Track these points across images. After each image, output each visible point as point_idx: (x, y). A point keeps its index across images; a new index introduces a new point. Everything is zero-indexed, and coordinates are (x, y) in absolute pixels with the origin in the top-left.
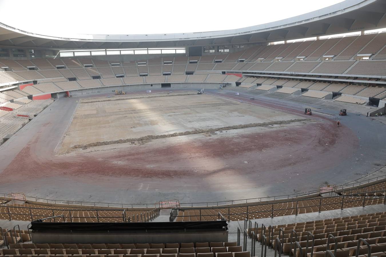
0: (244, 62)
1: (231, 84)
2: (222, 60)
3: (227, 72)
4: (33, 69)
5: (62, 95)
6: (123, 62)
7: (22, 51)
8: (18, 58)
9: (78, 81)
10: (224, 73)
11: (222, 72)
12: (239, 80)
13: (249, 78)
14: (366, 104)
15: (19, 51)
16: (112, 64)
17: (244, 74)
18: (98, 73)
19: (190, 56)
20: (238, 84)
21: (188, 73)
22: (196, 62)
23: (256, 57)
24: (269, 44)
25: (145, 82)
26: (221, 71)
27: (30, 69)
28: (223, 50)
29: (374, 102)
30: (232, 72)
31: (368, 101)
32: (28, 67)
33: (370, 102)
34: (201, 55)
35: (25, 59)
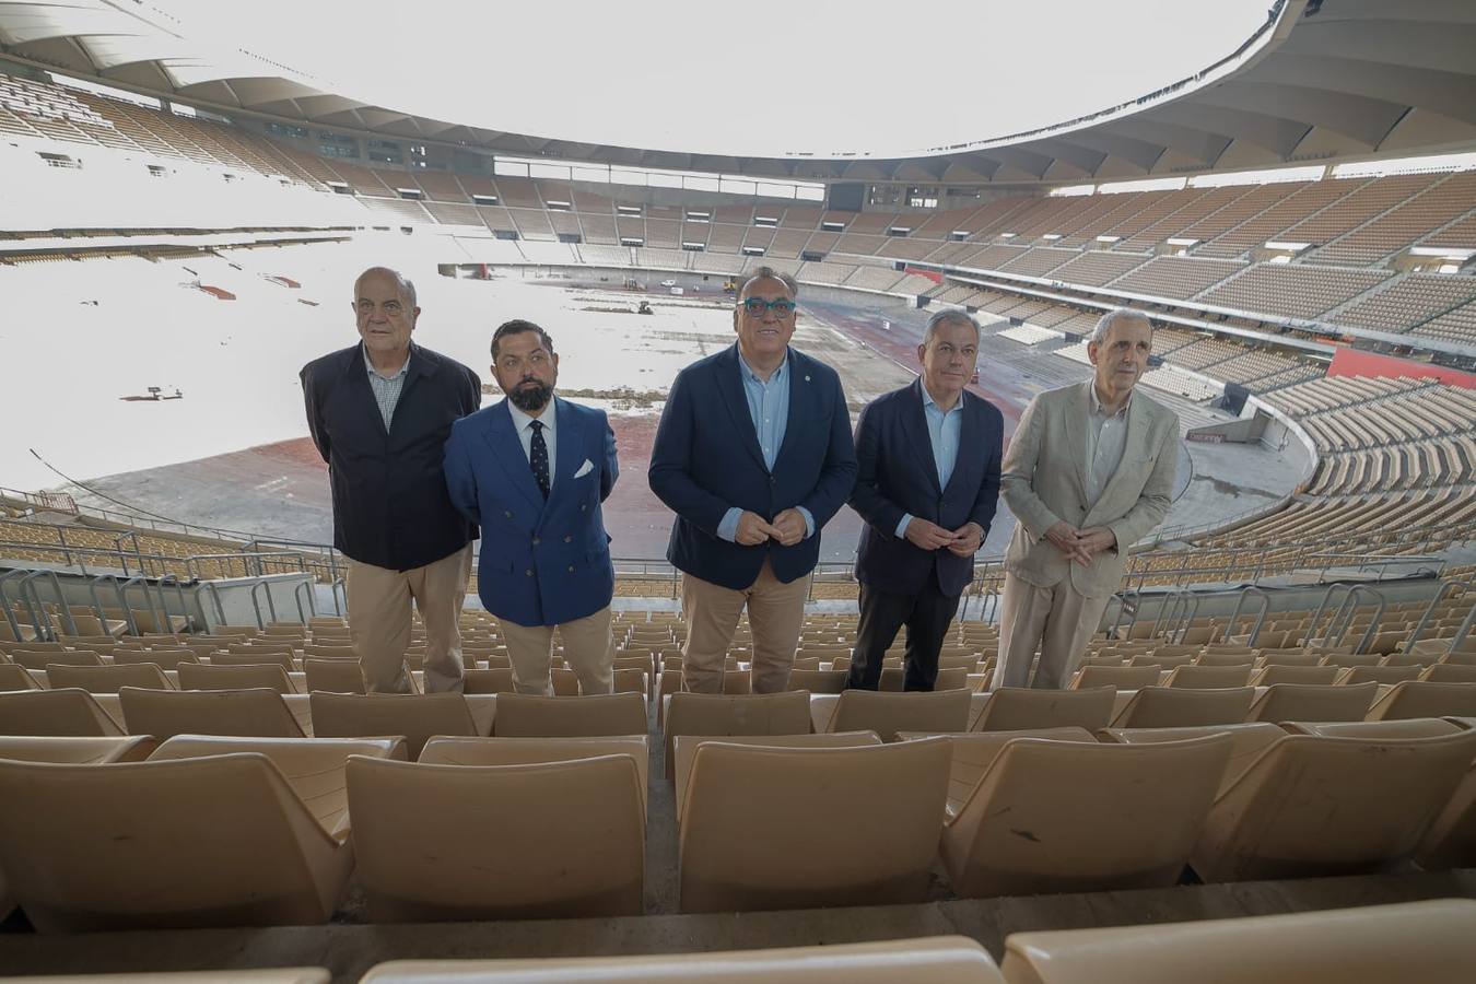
0: (964, 242)
1: (905, 299)
2: (907, 230)
3: (909, 264)
4: (415, 196)
5: (469, 273)
6: (650, 206)
7: (394, 146)
8: (382, 166)
9: (520, 242)
10: (900, 267)
11: (898, 264)
12: (930, 291)
13: (958, 288)
14: (1209, 403)
15: (386, 144)
16: (621, 208)
17: (948, 276)
18: (578, 227)
19: (830, 209)
20: (923, 301)
21: (807, 257)
22: (840, 229)
23: (997, 230)
24: (1054, 193)
25: (690, 265)
26: (893, 261)
27: (405, 195)
28: (921, 201)
29: (1233, 399)
30: (920, 267)
31: (1221, 394)
32: (400, 190)
33: (1224, 397)
34: (859, 210)
35: (401, 168)
